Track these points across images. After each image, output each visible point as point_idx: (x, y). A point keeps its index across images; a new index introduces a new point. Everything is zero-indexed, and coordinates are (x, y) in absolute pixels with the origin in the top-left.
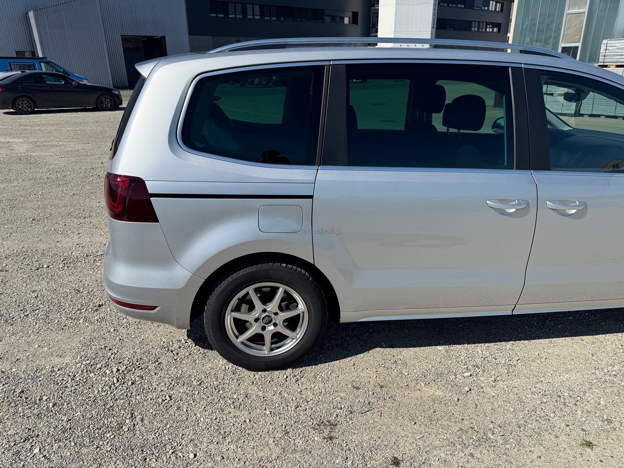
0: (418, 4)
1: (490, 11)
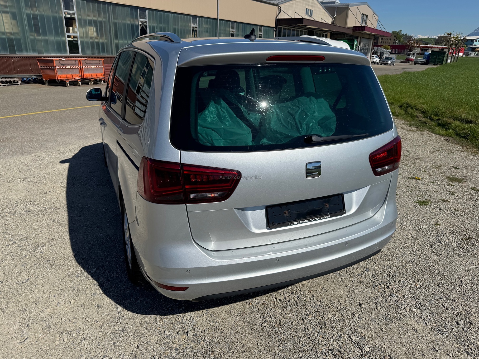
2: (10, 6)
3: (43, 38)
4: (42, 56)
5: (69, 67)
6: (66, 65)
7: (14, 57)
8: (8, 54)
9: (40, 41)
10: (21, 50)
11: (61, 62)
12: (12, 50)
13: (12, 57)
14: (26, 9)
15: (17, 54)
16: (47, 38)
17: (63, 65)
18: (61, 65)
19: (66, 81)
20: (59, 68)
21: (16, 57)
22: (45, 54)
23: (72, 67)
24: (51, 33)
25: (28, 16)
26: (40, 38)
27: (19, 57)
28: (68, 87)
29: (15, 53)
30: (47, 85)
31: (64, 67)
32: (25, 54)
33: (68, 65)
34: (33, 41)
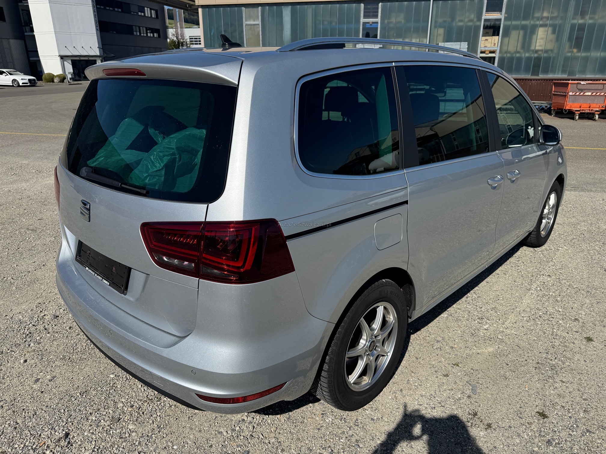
0: (76, 4)
1: (146, 17)
2: (552, 18)
3: (584, 54)
4: (571, 79)
5: (590, 94)
6: (585, 91)
7: (534, 80)
8: (529, 76)
9: (577, 58)
10: (546, 72)
11: (579, 87)
12: (535, 72)
13: (531, 80)
14: (573, 19)
15: (540, 76)
16: (589, 54)
17: (581, 90)
18: (577, 90)
19: (576, 112)
20: (573, 94)
21: (536, 80)
22: (577, 76)
23: (594, 94)
24: (597, 48)
25: (573, 27)
26: (579, 54)
27: (539, 80)
28: (576, 120)
29: (538, 75)
30: (554, 116)
31: (582, 94)
32: (550, 76)
33: (589, 90)
34: (567, 59)
